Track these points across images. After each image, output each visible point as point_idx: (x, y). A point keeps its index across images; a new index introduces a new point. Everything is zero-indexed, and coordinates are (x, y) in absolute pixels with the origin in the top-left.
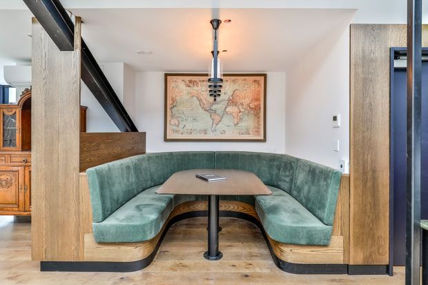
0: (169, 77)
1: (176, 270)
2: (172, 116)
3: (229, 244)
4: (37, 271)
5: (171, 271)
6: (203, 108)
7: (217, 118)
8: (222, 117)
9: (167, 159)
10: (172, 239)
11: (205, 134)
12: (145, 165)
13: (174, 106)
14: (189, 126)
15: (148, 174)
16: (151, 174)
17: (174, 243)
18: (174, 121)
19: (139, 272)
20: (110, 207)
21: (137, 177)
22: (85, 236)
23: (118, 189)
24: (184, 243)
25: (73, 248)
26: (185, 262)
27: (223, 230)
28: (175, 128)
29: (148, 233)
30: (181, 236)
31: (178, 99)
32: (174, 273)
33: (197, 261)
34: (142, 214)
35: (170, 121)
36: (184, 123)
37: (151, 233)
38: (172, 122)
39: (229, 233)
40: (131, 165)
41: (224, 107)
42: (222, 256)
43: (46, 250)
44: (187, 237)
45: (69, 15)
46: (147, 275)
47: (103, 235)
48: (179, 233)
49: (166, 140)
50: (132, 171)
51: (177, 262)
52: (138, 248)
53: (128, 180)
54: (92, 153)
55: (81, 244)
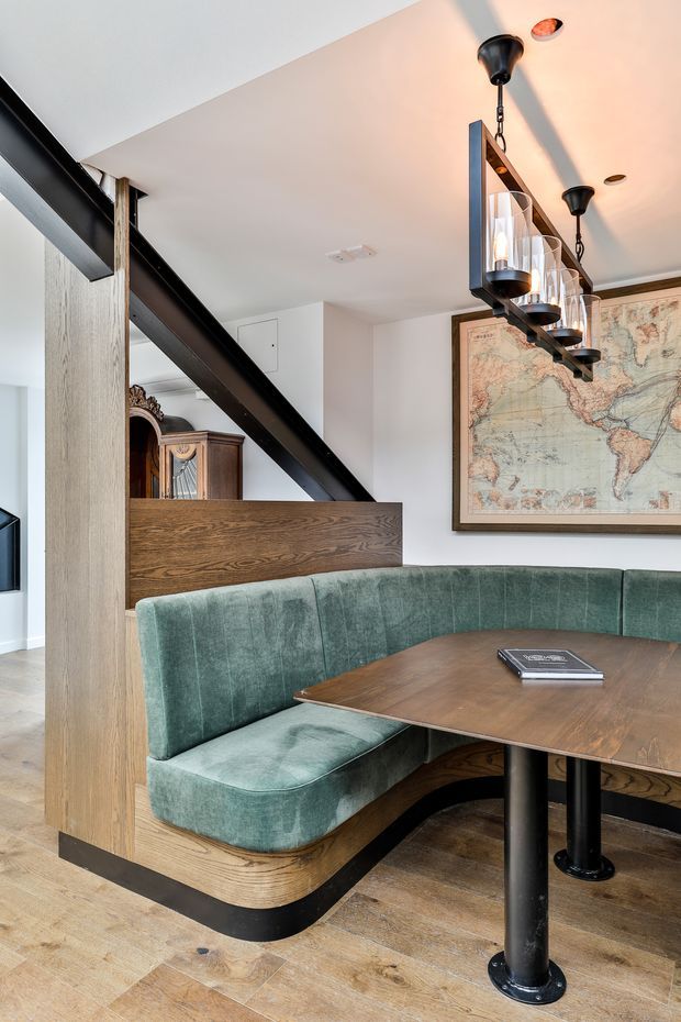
0: (464, 326)
1: (364, 988)
2: (477, 450)
3: (615, 946)
4: (52, 852)
5: (347, 985)
6: (580, 415)
7: (634, 448)
8: (655, 444)
9: (447, 588)
10: (418, 862)
11: (590, 506)
12: (368, 600)
13: (481, 418)
14: (531, 479)
15: (380, 629)
16: (388, 631)
17: (415, 877)
18: (481, 467)
19: (256, 949)
20: (201, 718)
21: (334, 636)
22: (137, 790)
23: (243, 667)
24: (446, 888)
25: (115, 818)
26: (411, 966)
27: (621, 877)
28: (485, 487)
29: (279, 826)
30: (451, 856)
31: (494, 392)
32: (354, 994)
33: (453, 979)
34: (279, 759)
35: (470, 466)
36: (514, 470)
37: (288, 828)
38: (477, 469)
39: (638, 896)
40: (310, 599)
41: (663, 403)
42: (560, 993)
43: (67, 803)
44: (468, 867)
45: (97, 178)
46: (271, 967)
47: (166, 800)
48: (449, 847)
49: (459, 527)
50: (312, 618)
51: (387, 955)
52: (256, 868)
53: (291, 641)
54: (176, 556)
55: (129, 811)
